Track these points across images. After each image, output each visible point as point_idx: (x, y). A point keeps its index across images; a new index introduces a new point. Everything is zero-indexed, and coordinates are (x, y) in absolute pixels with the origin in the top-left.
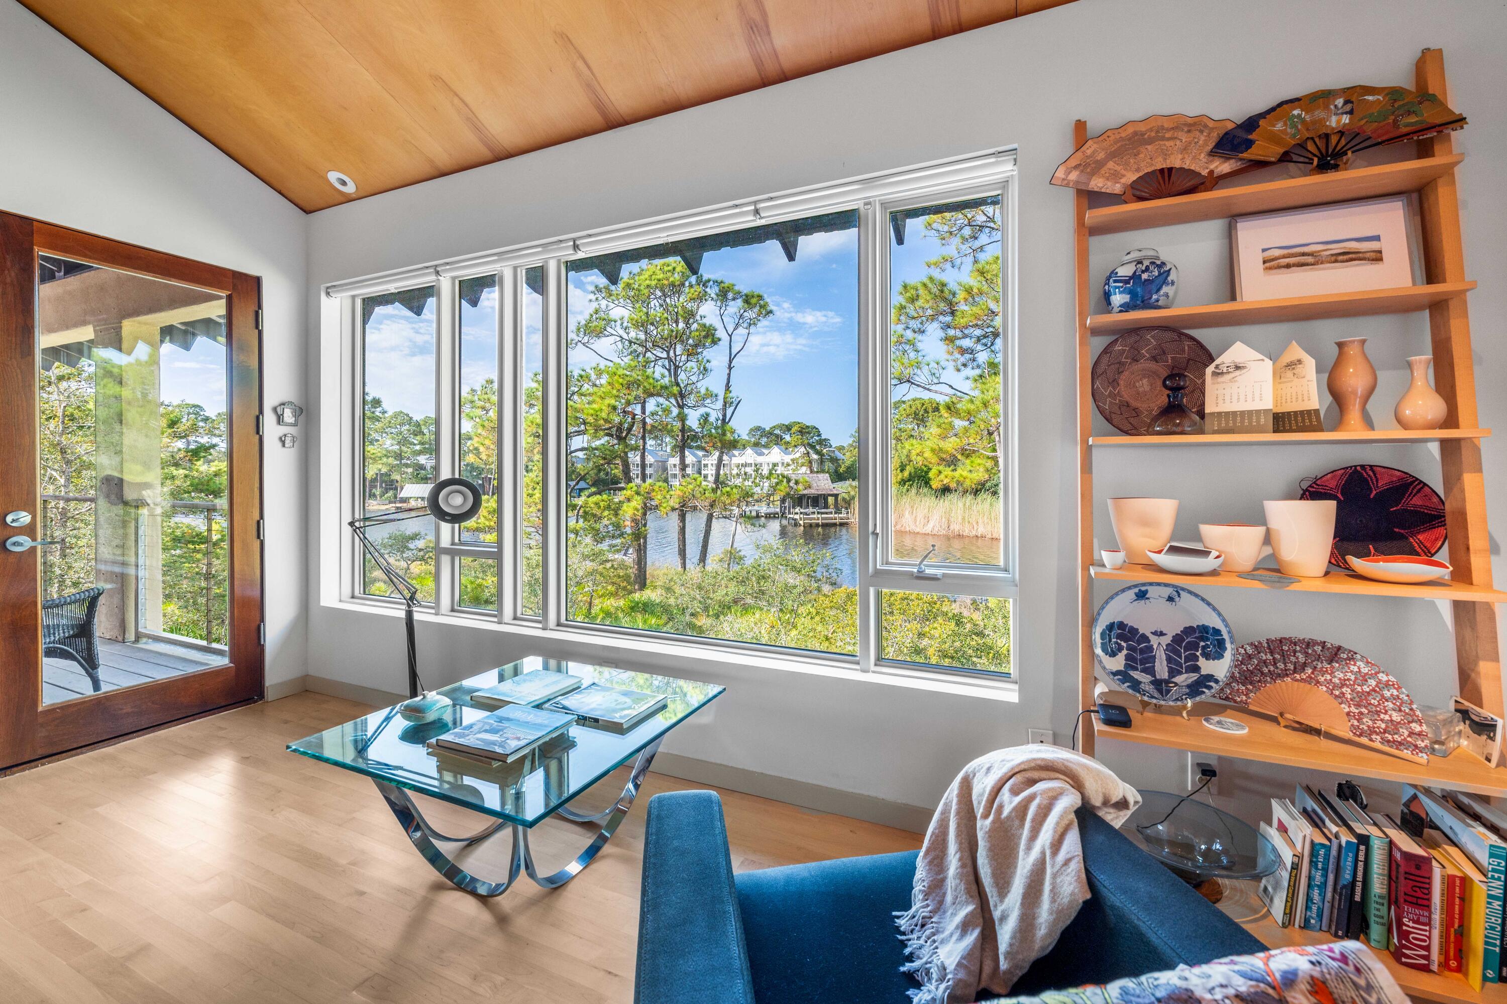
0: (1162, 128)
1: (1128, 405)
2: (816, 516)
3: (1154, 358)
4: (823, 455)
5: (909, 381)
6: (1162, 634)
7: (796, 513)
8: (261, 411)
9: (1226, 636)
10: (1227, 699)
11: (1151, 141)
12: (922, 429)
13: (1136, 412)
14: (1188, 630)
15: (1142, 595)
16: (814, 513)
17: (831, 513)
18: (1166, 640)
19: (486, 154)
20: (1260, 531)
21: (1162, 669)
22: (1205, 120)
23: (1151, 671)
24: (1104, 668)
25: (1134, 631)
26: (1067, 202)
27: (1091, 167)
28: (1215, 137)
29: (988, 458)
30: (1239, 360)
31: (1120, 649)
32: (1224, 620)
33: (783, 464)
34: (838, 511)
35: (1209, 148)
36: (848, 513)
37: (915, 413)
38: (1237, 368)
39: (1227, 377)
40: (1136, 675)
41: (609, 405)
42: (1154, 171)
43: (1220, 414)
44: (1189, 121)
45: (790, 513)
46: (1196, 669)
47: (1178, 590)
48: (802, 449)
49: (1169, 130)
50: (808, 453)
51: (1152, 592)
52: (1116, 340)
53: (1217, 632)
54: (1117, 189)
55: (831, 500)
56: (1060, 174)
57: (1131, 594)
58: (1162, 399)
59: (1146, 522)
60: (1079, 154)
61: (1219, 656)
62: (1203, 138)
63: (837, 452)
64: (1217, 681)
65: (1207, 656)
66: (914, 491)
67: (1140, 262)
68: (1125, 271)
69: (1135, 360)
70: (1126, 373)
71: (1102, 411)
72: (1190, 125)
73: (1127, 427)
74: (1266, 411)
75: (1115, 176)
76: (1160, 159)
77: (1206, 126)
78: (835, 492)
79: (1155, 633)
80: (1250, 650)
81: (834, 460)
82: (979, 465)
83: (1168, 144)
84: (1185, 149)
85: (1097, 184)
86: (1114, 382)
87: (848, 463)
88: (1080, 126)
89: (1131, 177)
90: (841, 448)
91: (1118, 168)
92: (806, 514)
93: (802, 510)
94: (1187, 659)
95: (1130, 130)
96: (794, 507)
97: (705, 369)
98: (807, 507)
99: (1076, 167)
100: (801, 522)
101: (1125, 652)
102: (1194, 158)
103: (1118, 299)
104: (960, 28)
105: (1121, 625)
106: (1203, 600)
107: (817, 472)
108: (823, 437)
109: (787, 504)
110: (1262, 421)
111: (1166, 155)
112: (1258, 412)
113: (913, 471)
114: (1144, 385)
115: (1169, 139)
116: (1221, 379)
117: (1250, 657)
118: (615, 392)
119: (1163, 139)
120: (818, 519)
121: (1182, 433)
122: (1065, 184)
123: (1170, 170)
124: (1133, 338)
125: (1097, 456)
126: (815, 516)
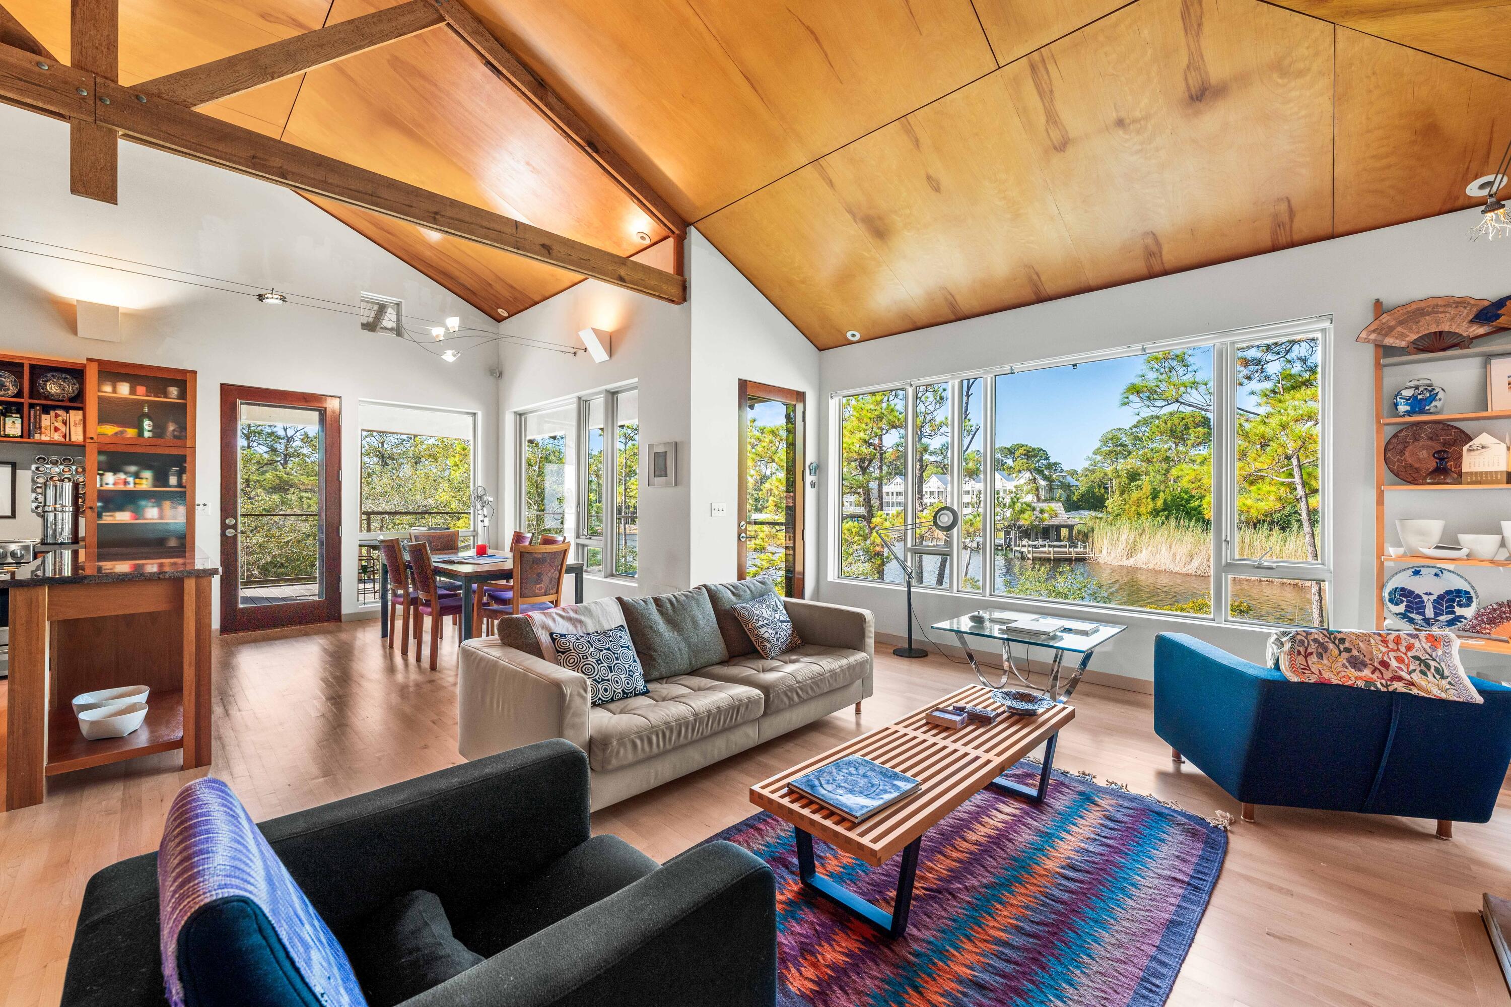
0: (1437, 305)
1: (1411, 466)
2: (1048, 549)
3: (1430, 439)
4: (1053, 481)
5: (1177, 401)
6: (1430, 594)
7: (1025, 546)
8: (804, 469)
9: (1473, 594)
10: (1477, 632)
11: (1427, 314)
12: (1181, 448)
13: (1418, 470)
14: (1448, 592)
15: (1417, 573)
16: (1044, 546)
17: (1065, 546)
18: (1432, 598)
19: (953, 317)
20: (1499, 537)
21: (1430, 612)
22: (1469, 300)
23: (1423, 614)
24: (1390, 611)
25: (1411, 593)
26: (1368, 353)
27: (1384, 331)
28: (1475, 311)
29: (1283, 484)
30: (1485, 443)
31: (1402, 602)
32: (1472, 586)
33: (1004, 491)
34: (1073, 545)
35: (1471, 317)
36: (1085, 547)
37: (1171, 430)
38: (1483, 447)
39: (1476, 453)
40: (1412, 615)
41: (860, 439)
42: (1430, 333)
43: (1472, 473)
44: (1457, 299)
45: (1016, 545)
46: (1453, 613)
47: (1442, 570)
48: (1028, 475)
49: (1441, 306)
50: (1035, 479)
51: (1423, 571)
52: (1402, 430)
53: (1467, 593)
54: (1403, 344)
55: (1064, 532)
56: (1363, 335)
57: (1410, 572)
58: (1432, 464)
59: (1421, 533)
60: (1377, 322)
61: (1468, 605)
62: (1466, 311)
63: (1069, 478)
64: (1466, 619)
65: (1460, 606)
66: (1172, 522)
67: (1417, 388)
68: (1408, 393)
69: (1416, 440)
70: (1410, 448)
71: (1392, 471)
72: (1458, 303)
73: (1410, 479)
74: (1501, 472)
75: (1402, 336)
76: (1434, 326)
77: (1469, 303)
78: (1069, 523)
79: (1426, 594)
80: (1495, 606)
81: (1066, 487)
82: (1269, 492)
83: (1440, 315)
84: (1453, 319)
85: (1389, 341)
86: (1402, 453)
87: (1083, 489)
88: (1378, 303)
89: (1413, 337)
90: (1073, 473)
91: (1405, 331)
92: (1035, 547)
93: (1031, 543)
94: (1447, 607)
95: (1414, 306)
96: (1020, 539)
97: (941, 398)
98: (1036, 539)
99: (1374, 331)
100: (1030, 556)
101: (1405, 603)
102: (1459, 325)
103: (1403, 408)
104: (1292, 245)
105: (1403, 589)
106: (1458, 575)
107: (1045, 500)
108: (1052, 460)
109: (1012, 536)
110: (1499, 477)
111: (1438, 323)
112: (1496, 472)
113: (1169, 499)
114: (1424, 454)
115: (1441, 313)
116: (1472, 453)
117: (1495, 610)
118: (863, 426)
119: (1437, 312)
120: (1049, 553)
121: (1447, 484)
122: (1367, 341)
123: (1441, 332)
124: (1415, 428)
125: (1387, 495)
126: (1046, 549)
